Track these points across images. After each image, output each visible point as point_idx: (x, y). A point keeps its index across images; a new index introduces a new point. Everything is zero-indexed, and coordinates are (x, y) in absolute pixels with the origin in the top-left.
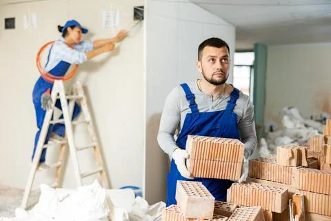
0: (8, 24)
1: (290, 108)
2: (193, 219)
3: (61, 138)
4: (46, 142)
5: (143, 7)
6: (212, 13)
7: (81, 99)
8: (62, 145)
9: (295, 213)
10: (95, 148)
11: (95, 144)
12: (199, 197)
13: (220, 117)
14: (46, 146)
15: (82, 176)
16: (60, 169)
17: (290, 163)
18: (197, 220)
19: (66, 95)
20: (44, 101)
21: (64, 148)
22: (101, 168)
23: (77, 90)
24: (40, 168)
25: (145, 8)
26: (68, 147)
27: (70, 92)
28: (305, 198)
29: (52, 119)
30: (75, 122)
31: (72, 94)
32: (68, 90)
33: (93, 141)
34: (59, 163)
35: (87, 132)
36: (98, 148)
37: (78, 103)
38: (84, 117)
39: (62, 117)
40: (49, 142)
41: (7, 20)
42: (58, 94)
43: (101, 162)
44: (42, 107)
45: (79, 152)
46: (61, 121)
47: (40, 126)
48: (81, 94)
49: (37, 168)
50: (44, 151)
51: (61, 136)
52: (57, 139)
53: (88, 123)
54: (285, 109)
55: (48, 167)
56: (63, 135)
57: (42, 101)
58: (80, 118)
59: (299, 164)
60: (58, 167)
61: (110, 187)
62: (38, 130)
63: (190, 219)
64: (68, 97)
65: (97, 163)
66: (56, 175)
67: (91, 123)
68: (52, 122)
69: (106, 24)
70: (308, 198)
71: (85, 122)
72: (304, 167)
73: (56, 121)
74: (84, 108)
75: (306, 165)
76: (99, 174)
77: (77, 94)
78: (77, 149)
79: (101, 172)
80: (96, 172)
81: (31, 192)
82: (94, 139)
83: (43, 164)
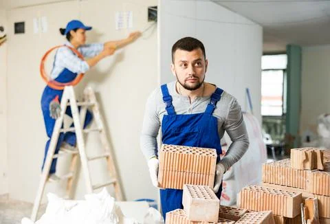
0: (18, 28)
1: (326, 115)
2: (197, 222)
3: (73, 147)
4: (56, 152)
5: (156, 7)
6: (235, 12)
7: (93, 106)
8: (74, 155)
9: (308, 217)
10: (107, 157)
11: (108, 153)
12: (203, 199)
13: (199, 120)
14: (56, 156)
15: (94, 188)
16: (71, 181)
17: (304, 166)
18: (202, 223)
19: (77, 101)
20: (52, 109)
21: (75, 158)
22: (114, 180)
23: (88, 96)
24: (50, 180)
25: (158, 8)
26: (79, 157)
27: (81, 98)
28: (319, 202)
29: (62, 127)
30: (86, 131)
31: (84, 100)
32: (80, 97)
33: (105, 151)
34: (70, 175)
35: (100, 141)
36: (111, 158)
37: (90, 110)
38: (96, 125)
39: (73, 125)
40: (60, 152)
41: (16, 25)
42: (69, 101)
43: (115, 172)
44: (51, 115)
45: (90, 162)
46: (71, 130)
47: (50, 135)
48: (93, 101)
49: (47, 180)
50: (54, 161)
51: (72, 145)
52: (67, 148)
53: (101, 131)
54: (322, 116)
55: (59, 179)
56: (74, 144)
57: (50, 109)
58: (92, 126)
59: (314, 167)
60: (69, 179)
61: (124, 199)
62: (48, 139)
63: (194, 222)
64: (79, 104)
65: (111, 175)
66: (68, 188)
67: (104, 132)
68: (62, 130)
69: (119, 26)
70: (322, 202)
71: (97, 130)
72: (320, 170)
73: (67, 129)
74: (97, 115)
75: (321, 168)
76: (112, 185)
77: (89, 101)
78: (88, 159)
79: (115, 184)
80: (109, 184)
81: (40, 205)
82: (107, 148)
83: (53, 175)
